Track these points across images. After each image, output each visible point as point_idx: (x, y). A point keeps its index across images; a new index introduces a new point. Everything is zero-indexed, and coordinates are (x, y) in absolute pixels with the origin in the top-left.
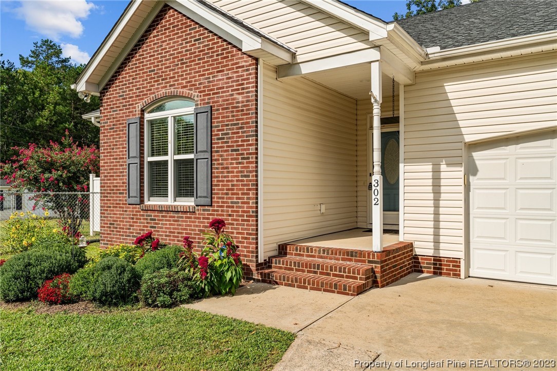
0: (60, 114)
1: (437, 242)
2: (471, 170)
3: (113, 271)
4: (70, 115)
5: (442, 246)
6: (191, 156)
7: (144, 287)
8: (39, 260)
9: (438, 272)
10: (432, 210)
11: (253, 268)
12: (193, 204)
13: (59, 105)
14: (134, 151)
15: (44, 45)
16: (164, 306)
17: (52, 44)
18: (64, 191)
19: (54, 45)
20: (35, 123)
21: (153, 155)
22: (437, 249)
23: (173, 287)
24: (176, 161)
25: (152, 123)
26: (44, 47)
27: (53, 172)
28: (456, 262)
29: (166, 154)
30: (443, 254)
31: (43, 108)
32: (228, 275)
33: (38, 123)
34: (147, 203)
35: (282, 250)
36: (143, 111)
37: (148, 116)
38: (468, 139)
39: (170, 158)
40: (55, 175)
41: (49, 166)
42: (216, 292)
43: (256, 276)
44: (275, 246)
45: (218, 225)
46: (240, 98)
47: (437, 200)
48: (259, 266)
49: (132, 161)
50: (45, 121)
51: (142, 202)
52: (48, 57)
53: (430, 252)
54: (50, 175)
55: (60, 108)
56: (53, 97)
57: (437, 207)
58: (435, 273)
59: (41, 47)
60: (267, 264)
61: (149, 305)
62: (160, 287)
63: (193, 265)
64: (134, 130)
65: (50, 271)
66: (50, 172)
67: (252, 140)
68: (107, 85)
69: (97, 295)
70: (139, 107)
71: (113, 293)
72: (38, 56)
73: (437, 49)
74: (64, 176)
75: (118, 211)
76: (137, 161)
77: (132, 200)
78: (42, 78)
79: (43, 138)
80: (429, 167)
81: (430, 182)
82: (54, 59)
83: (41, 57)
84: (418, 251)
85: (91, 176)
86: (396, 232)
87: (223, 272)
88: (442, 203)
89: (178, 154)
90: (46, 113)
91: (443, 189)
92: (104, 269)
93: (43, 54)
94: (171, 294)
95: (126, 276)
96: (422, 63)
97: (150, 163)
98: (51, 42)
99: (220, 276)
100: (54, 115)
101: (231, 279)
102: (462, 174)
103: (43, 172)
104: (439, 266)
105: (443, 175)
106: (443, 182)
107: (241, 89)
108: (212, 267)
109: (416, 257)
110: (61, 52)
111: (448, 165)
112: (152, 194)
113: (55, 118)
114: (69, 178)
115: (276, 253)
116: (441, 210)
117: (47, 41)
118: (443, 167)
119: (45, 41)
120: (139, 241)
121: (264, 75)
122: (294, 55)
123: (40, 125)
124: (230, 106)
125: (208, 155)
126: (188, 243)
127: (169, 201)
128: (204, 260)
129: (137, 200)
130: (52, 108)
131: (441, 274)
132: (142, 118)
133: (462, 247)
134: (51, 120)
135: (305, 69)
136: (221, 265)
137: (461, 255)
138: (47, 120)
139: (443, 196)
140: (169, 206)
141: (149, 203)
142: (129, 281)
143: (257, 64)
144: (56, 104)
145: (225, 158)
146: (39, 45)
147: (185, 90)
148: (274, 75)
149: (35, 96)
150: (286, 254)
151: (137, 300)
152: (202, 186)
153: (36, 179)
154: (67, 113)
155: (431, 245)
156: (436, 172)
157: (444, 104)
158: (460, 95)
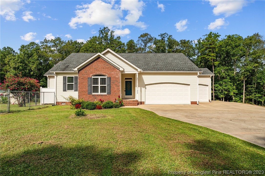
1: (141, 99)
2: (146, 88)
5: (142, 100)
6: (105, 85)
9: (141, 104)
10: (140, 95)
12: (106, 94)
14: (90, 84)
22: (141, 100)
24: (100, 86)
28: (144, 102)
29: (98, 85)
30: (142, 101)
37: (93, 77)
38: (145, 84)
46: (117, 76)
47: (141, 93)
49: (89, 86)
51: (91, 94)
53: (140, 101)
57: (141, 94)
64: (89, 80)
68: (81, 69)
70: (91, 75)
75: (85, 96)
76: (91, 86)
77: (89, 94)
80: (140, 88)
81: (140, 90)
84: (138, 101)
85: (41, 87)
86: (135, 99)
88: (142, 93)
91: (142, 91)
97: (93, 86)
102: (144, 89)
105: (142, 89)
106: (142, 90)
112: (94, 92)
116: (142, 94)
118: (142, 88)
122: (124, 70)
125: (110, 85)
127: (99, 93)
135: (126, 72)
137: (144, 101)
139: (142, 92)
141: (93, 94)
143: (120, 71)
145: (113, 86)
147: (104, 73)
152: (108, 91)
155: (140, 100)
156: (141, 89)
157: (142, 78)
158: (144, 77)
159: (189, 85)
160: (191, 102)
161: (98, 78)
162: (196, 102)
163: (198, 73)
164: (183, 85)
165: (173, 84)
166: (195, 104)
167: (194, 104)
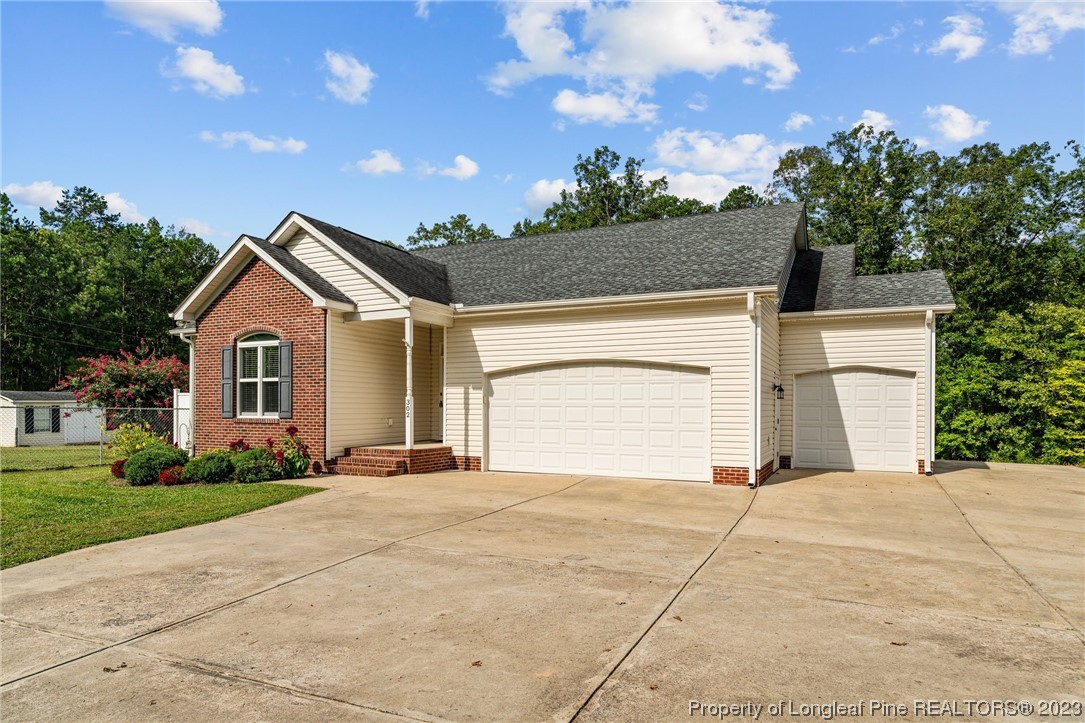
0: (104, 298)
1: (466, 446)
2: (489, 392)
3: (216, 460)
4: (121, 298)
5: (470, 449)
6: (276, 379)
7: (237, 471)
8: (158, 456)
9: (467, 468)
11: (322, 464)
12: (277, 417)
13: (105, 284)
14: (228, 373)
15: (79, 194)
16: (251, 481)
17: (92, 194)
18: (156, 406)
19: (95, 195)
20: (67, 310)
21: (244, 377)
22: (466, 451)
23: (258, 470)
24: (264, 383)
25: (244, 350)
26: (79, 197)
27: (131, 386)
28: (478, 460)
29: (256, 376)
30: (470, 454)
31: (79, 289)
32: (298, 465)
33: (72, 309)
34: (239, 417)
35: (347, 452)
36: (236, 340)
37: (240, 345)
38: (486, 370)
39: (260, 380)
40: (132, 389)
41: (123, 380)
42: (289, 476)
43: (324, 470)
44: (342, 449)
45: (292, 431)
46: (313, 338)
47: (467, 414)
48: (327, 462)
49: (225, 381)
50: (84, 308)
51: (235, 416)
52: (85, 212)
53: (462, 454)
54: (126, 390)
55: (107, 290)
56: (95, 272)
57: (467, 420)
58: (466, 469)
59: (74, 197)
60: (334, 461)
61: (241, 482)
62: (249, 470)
63: (274, 458)
64: (228, 356)
65: (166, 464)
66: (127, 387)
67: (322, 370)
68: (203, 314)
69: (205, 475)
70: (232, 336)
71: (216, 473)
72: (69, 210)
73: (461, 305)
74: (143, 390)
75: (213, 425)
76: (231, 381)
77: (225, 415)
78: (78, 245)
79: (79, 332)
80: (462, 390)
81: (463, 401)
82: (94, 215)
83: (74, 211)
84: (455, 453)
85: (175, 391)
86: (441, 441)
87: (294, 463)
89: (267, 377)
90: (84, 296)
91: (471, 407)
92: (208, 459)
93: (76, 208)
94: (256, 474)
95: (225, 464)
96: (454, 314)
97: (242, 384)
98: (90, 191)
99: (292, 464)
100: (98, 298)
101: (300, 467)
102: (481, 396)
103: (117, 387)
104: (469, 464)
105: (471, 396)
106: (470, 401)
107: (314, 332)
108: (287, 459)
109: (454, 458)
110: (106, 207)
111: (474, 388)
112: (244, 409)
113: (98, 304)
114: (147, 393)
115: (343, 454)
117: (83, 189)
118: (471, 390)
119: (81, 189)
120: (233, 446)
121: (332, 321)
122: (356, 306)
123: (75, 314)
124: (306, 342)
125: (289, 379)
126: (271, 443)
127: (258, 415)
128: (281, 454)
129: (231, 414)
130: (93, 289)
131: (469, 469)
132: (235, 347)
133: (481, 449)
134: (93, 307)
135: (364, 317)
136: (293, 458)
137: (481, 455)
138: (85, 306)
139: (471, 412)
140: (257, 419)
141: (241, 417)
142: (227, 467)
143: (326, 314)
144: (99, 284)
145: (301, 382)
146: (70, 195)
147: (271, 327)
148: (342, 320)
149: (69, 271)
150: (349, 455)
151: (233, 479)
152: (284, 404)
153: (109, 395)
154: (117, 296)
155: (463, 448)
156: (466, 394)
157: (470, 344)
158: (480, 335)
159: (705, 370)
160: (715, 469)
161: (256, 349)
162: (746, 470)
163: (750, 297)
164: (676, 374)
165: (618, 369)
166: (739, 483)
167: (731, 482)
